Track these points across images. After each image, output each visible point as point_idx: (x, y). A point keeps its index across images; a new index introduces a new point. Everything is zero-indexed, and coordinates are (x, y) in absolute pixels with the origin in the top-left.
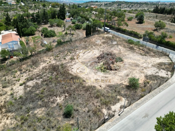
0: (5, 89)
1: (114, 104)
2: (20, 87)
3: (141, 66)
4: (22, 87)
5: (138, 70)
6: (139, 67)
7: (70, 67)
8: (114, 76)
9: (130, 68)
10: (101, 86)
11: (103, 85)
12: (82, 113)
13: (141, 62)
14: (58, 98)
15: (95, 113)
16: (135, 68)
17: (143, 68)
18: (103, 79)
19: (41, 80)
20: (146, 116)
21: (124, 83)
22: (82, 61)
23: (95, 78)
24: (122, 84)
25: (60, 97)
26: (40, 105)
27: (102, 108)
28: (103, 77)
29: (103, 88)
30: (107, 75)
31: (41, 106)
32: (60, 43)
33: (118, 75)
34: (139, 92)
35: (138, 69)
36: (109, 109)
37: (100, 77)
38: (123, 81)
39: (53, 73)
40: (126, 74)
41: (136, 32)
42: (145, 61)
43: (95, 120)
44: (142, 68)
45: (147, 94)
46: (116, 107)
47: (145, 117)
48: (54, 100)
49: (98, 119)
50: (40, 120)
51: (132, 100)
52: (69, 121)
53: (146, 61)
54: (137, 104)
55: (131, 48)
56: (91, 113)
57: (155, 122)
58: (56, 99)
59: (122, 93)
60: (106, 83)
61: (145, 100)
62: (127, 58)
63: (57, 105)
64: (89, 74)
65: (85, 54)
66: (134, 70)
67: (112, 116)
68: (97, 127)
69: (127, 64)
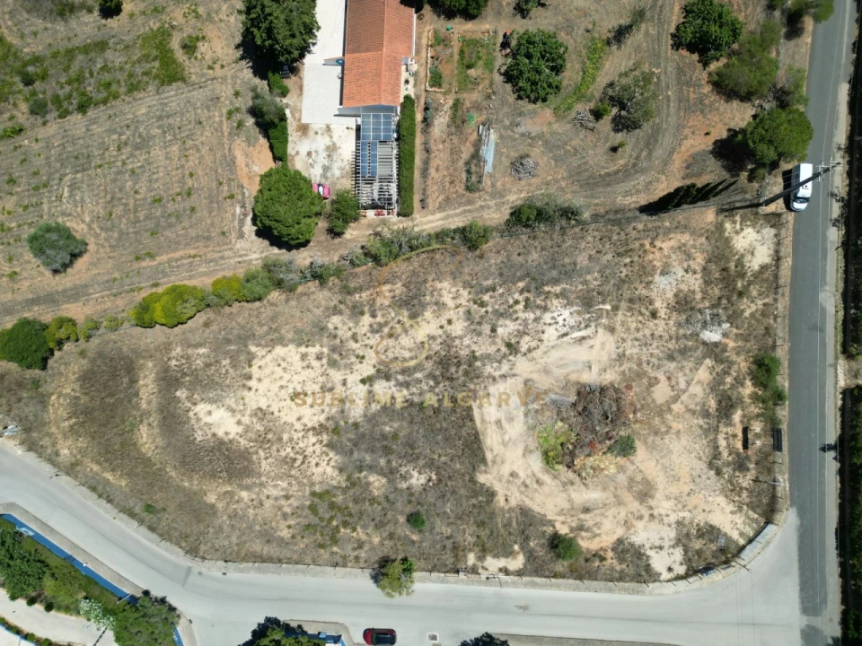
1: (496, 556)
3: (653, 503)
5: (628, 512)
6: (642, 502)
7: (485, 386)
8: (560, 491)
9: (618, 492)
10: (507, 500)
11: (516, 498)
16: (630, 499)
17: (646, 513)
18: (528, 482)
20: (525, 608)
21: (558, 526)
23: (515, 468)
24: (551, 523)
27: (471, 550)
28: (534, 475)
29: (506, 508)
30: (546, 478)
33: (569, 496)
34: (562, 565)
35: (632, 509)
36: (481, 558)
37: (529, 472)
38: (561, 518)
40: (587, 505)
44: (644, 511)
45: (568, 578)
47: (521, 607)
51: (535, 568)
54: (533, 582)
59: (531, 544)
60: (525, 499)
61: (552, 586)
62: (653, 448)
64: (511, 443)
66: (621, 504)
69: (629, 473)
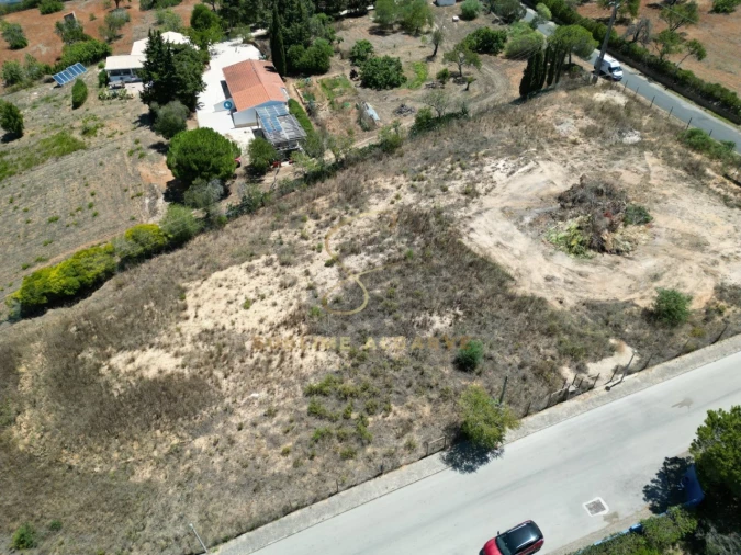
0: (288, 270)
1: (598, 357)
2: (328, 269)
3: (714, 248)
4: (333, 270)
5: (698, 263)
6: (702, 251)
7: (465, 225)
8: (610, 274)
9: (671, 252)
10: (561, 302)
11: (570, 297)
12: (505, 367)
13: (718, 232)
14: (435, 318)
15: (539, 373)
16: (687, 253)
17: (717, 258)
18: (571, 279)
19: (381, 255)
20: (686, 403)
21: (637, 302)
22: (503, 206)
23: (546, 273)
24: (630, 303)
25: (440, 314)
26: (391, 328)
27: (560, 365)
28: (571, 271)
29: (567, 309)
30: (586, 268)
31: (392, 333)
32: (425, 125)
33: (625, 273)
34: (682, 336)
35: (700, 260)
36: (581, 369)
37: (564, 270)
38: (636, 296)
39: (413, 239)
40: (652, 273)
41: (734, 94)
42: (733, 231)
43: (538, 388)
44: (712, 257)
45: (704, 346)
46: (602, 368)
47: (681, 405)
48: (425, 321)
49: (545, 389)
50: (395, 364)
51: (652, 355)
52: (471, 380)
53: (737, 231)
54: (668, 368)
55: (695, 171)
56: (527, 370)
57: (701, 419)
58: (432, 319)
59: (627, 330)
60: (580, 294)
61: (693, 362)
62: (666, 211)
63: (436, 334)
64: (525, 256)
65: (514, 175)
66: (684, 260)
67: (585, 388)
68: (542, 405)
69: (664, 235)
